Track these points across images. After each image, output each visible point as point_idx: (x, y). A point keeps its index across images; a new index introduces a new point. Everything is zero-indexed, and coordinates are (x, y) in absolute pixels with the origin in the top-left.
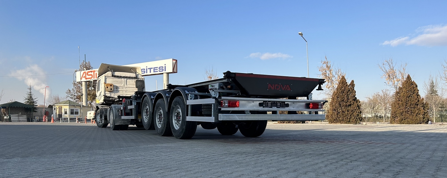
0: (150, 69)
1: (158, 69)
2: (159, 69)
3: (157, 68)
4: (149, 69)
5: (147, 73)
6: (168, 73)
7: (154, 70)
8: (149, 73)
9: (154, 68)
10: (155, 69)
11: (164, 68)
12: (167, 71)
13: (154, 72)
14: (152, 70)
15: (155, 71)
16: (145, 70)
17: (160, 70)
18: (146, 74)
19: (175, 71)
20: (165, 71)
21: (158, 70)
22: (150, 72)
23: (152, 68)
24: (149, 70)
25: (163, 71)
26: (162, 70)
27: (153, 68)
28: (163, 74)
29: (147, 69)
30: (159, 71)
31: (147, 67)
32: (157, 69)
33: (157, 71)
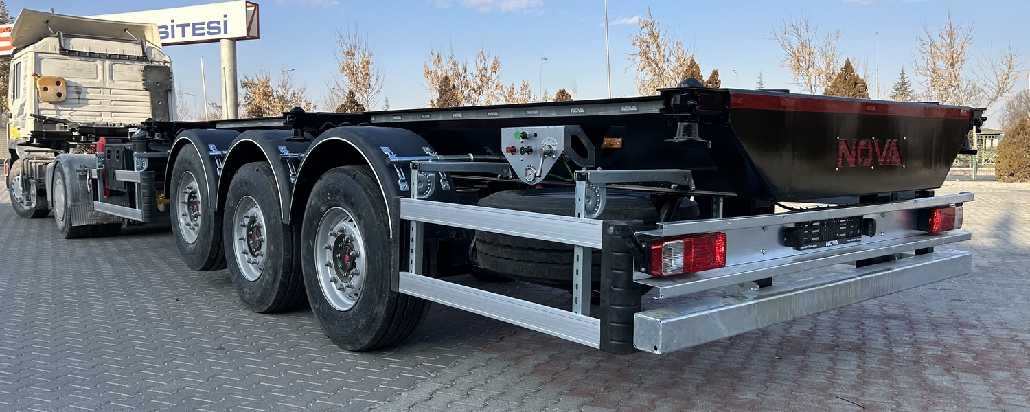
0: (183, 26)
1: (205, 26)
2: (209, 27)
3: (203, 23)
4: (178, 26)
5: (173, 37)
6: (234, 40)
7: (194, 29)
8: (179, 38)
9: (194, 25)
10: (197, 27)
11: (222, 26)
12: (231, 34)
13: (194, 35)
14: (189, 30)
15: (197, 32)
16: (169, 30)
17: (212, 31)
18: (170, 40)
19: (253, 33)
20: (226, 32)
21: (206, 30)
22: (183, 35)
23: (188, 25)
24: (178, 31)
25: (219, 33)
26: (216, 31)
27: (191, 25)
28: (218, 40)
29: (173, 26)
30: (209, 33)
31: (173, 21)
32: (203, 29)
33: (203, 34)
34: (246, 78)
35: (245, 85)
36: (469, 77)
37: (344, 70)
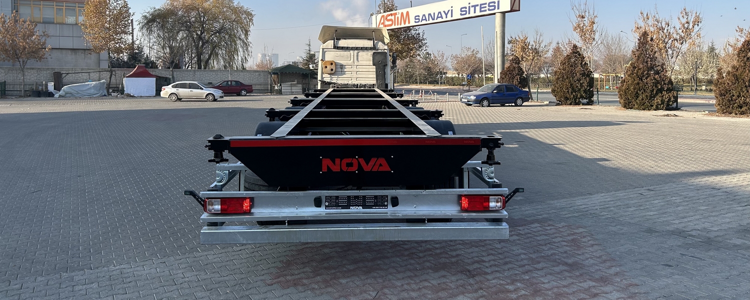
0: (475, 6)
1: (487, 5)
2: (489, 6)
3: (486, 4)
4: (472, 6)
5: (469, 13)
6: (504, 13)
7: (481, 8)
8: (472, 14)
9: (481, 5)
10: (482, 6)
11: (496, 5)
12: (502, 9)
13: (481, 11)
14: (478, 8)
15: (482, 9)
16: (467, 10)
17: (491, 8)
18: (467, 16)
19: (516, 7)
20: (498, 9)
21: (488, 7)
22: (475, 12)
23: (478, 5)
24: (472, 9)
25: (494, 9)
26: (493, 8)
27: (479, 5)
28: (494, 14)
29: (469, 7)
30: (489, 10)
31: (469, 4)
32: (486, 7)
33: (486, 11)
34: (511, 37)
35: (510, 42)
36: (672, 31)
37: (575, 29)
